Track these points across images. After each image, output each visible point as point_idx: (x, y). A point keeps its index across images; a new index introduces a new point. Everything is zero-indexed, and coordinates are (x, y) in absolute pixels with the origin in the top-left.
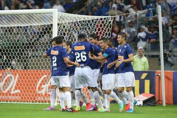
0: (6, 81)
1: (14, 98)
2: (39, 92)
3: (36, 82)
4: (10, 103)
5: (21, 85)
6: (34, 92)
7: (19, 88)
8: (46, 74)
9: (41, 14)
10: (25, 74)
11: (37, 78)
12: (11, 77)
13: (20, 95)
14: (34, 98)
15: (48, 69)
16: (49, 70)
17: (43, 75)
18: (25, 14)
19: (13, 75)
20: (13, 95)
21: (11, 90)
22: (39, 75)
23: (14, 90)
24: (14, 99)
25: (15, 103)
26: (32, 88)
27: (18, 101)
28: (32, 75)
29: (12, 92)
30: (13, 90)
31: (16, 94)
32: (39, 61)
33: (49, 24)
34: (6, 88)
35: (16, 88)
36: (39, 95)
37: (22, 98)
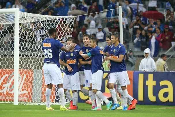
9: (3, 14)
15: (9, 69)
33: (11, 23)
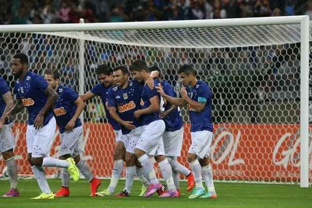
0: (219, 144)
1: (233, 173)
2: (278, 164)
3: (271, 144)
4: (226, 181)
5: (245, 150)
6: (269, 162)
7: (243, 157)
8: (289, 131)
9: (280, 25)
10: (253, 132)
11: (274, 138)
12: (227, 136)
13: (244, 168)
14: (269, 174)
15: (292, 123)
16: (295, 125)
17: (283, 133)
18: (251, 26)
19: (232, 133)
20: (232, 168)
21: (228, 160)
22: (277, 132)
23: (234, 160)
24: (233, 175)
25: (235, 181)
26: (266, 156)
27: (240, 179)
28: (265, 132)
29: (231, 163)
30: (231, 159)
31: (238, 167)
33: (295, 42)
34: (220, 155)
35: (237, 156)
36: (278, 168)
37: (247, 173)
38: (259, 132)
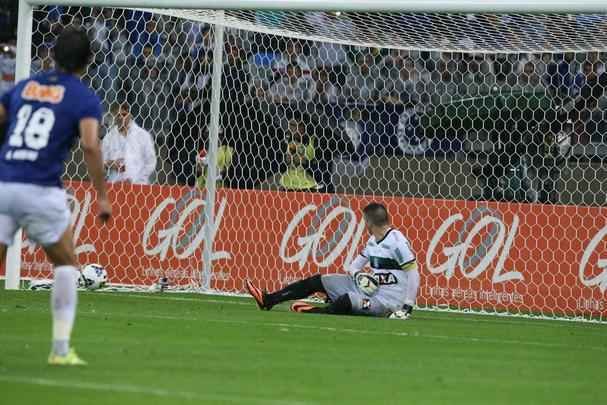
3: (576, 246)
5: (526, 254)
17: (600, 224)
22: (588, 222)
24: (499, 301)
25: (505, 314)
26: (565, 269)
27: (513, 310)
28: (565, 222)
31: (509, 286)
32: (589, 175)
35: (508, 267)
36: (587, 293)
37: (528, 300)
38: (554, 221)
